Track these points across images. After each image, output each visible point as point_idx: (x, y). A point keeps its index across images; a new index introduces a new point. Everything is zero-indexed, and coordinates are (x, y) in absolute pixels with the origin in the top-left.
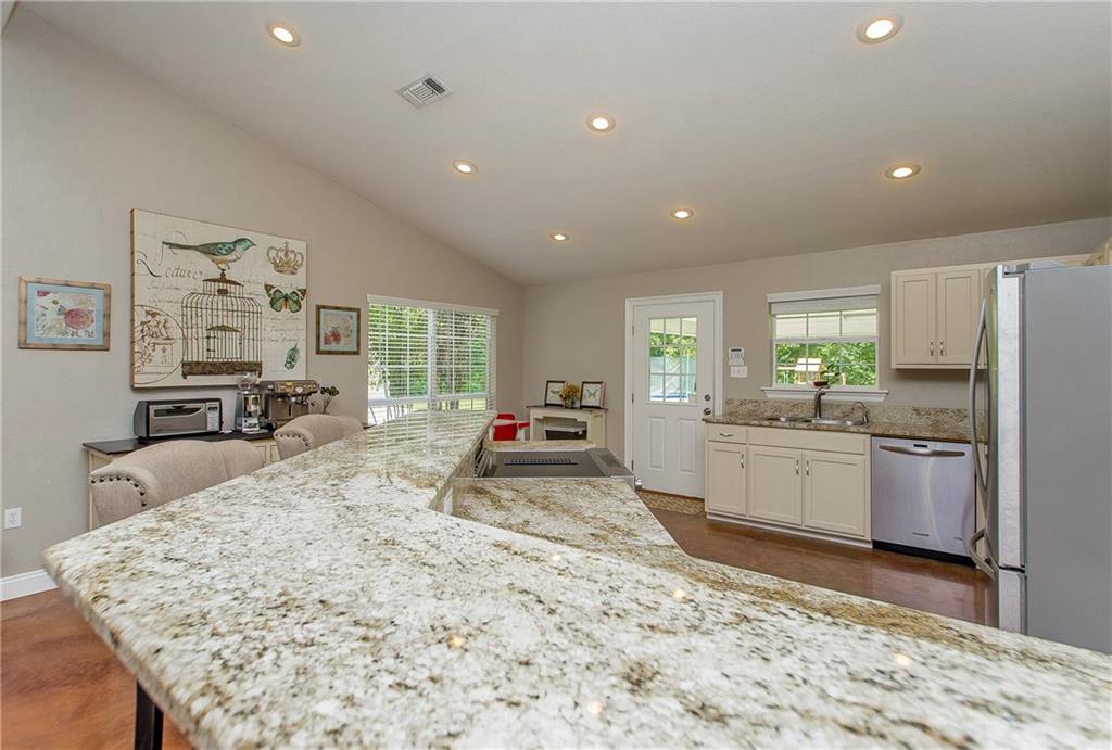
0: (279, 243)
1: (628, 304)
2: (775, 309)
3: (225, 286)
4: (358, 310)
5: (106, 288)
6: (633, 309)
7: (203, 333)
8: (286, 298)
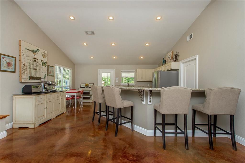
0: (43, 51)
2: (121, 72)
3: (35, 60)
4: (54, 67)
5: (15, 58)
6: (99, 71)
7: (32, 70)
8: (44, 63)
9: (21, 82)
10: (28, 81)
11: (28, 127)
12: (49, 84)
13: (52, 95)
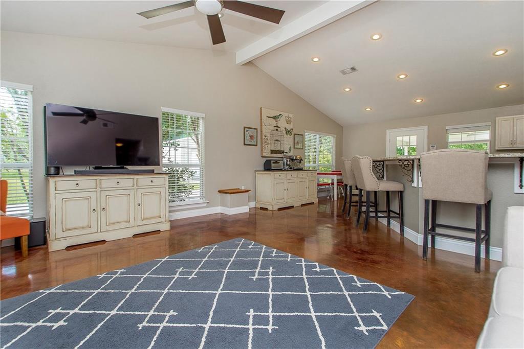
0: (287, 115)
1: (388, 132)
2: (448, 131)
3: (277, 128)
4: (303, 135)
5: (257, 129)
6: (389, 133)
7: (274, 142)
8: (289, 131)
9: (262, 157)
10: (269, 155)
11: (267, 209)
12: (292, 160)
13: (295, 174)
